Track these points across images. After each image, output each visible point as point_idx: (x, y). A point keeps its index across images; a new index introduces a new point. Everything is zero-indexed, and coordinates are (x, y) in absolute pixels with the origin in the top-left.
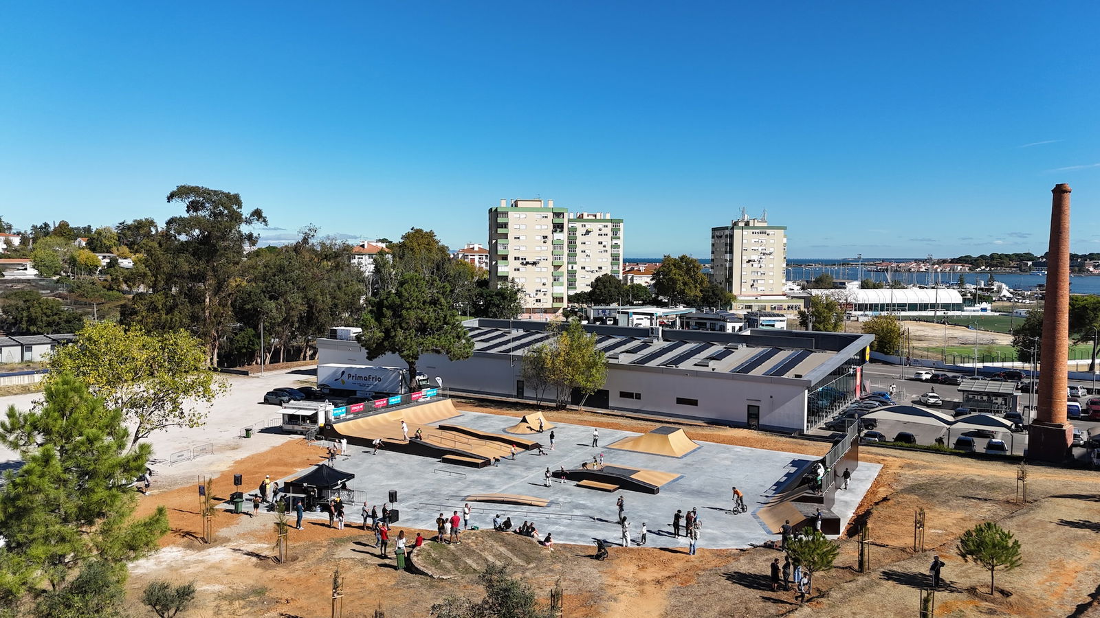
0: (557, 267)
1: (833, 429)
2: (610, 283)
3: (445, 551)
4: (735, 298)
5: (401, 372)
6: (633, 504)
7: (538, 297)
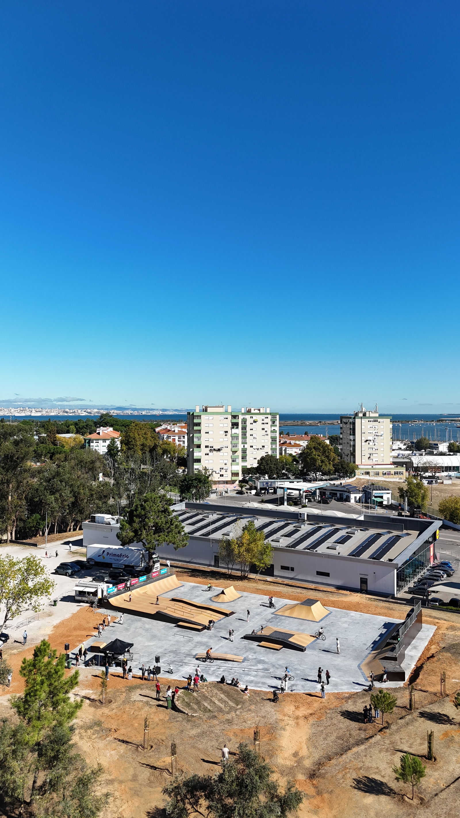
0: (234, 452)
1: (412, 593)
2: (271, 462)
3: (192, 697)
4: (357, 467)
5: (141, 552)
6: (291, 659)
7: (221, 473)
